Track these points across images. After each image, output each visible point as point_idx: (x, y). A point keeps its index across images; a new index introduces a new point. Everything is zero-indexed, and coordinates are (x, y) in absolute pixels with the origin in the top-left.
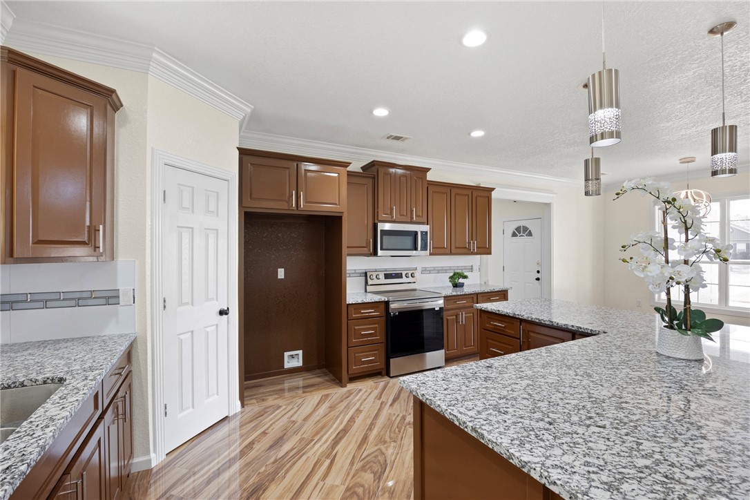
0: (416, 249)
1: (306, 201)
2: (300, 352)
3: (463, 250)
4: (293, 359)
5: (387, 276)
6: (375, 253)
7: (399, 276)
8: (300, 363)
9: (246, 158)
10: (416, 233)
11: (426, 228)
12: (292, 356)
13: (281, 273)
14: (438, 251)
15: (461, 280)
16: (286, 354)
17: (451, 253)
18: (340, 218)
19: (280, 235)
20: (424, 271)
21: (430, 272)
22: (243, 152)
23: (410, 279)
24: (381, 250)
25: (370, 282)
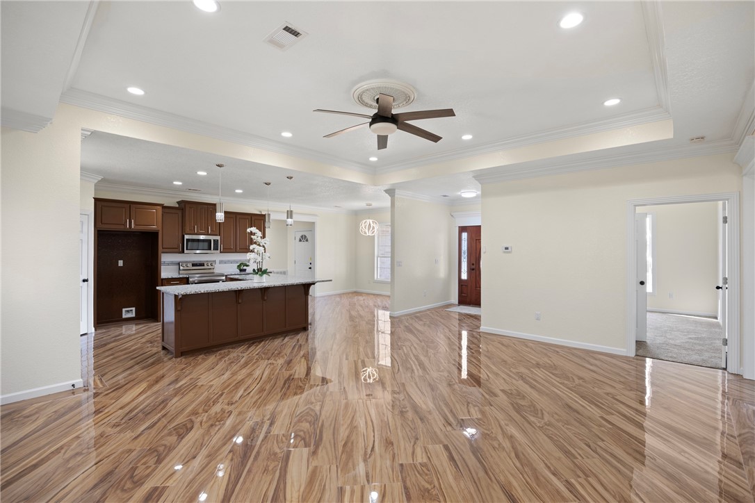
0: (210, 249)
1: (135, 224)
2: (134, 309)
3: (245, 250)
4: (129, 313)
5: (193, 265)
6: (183, 252)
7: (203, 265)
8: (134, 315)
9: (98, 203)
10: (210, 240)
11: (218, 238)
12: (128, 311)
13: (121, 263)
14: (226, 250)
15: (245, 268)
16: (124, 310)
17: (236, 252)
18: (157, 233)
19: (120, 241)
20: (221, 262)
21: (225, 263)
22: (96, 200)
23: (210, 267)
24: (187, 249)
25: (181, 268)
